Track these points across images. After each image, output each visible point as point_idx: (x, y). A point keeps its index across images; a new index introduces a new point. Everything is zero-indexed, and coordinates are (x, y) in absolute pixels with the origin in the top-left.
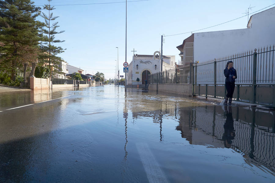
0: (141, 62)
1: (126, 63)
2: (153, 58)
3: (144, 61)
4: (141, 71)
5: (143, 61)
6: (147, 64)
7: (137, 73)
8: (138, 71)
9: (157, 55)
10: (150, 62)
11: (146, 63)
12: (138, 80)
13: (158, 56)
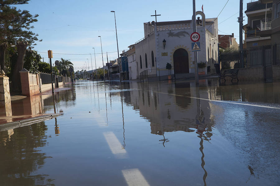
0: (171, 34)
1: (195, 35)
2: (192, 24)
3: (176, 32)
4: (170, 51)
5: (173, 32)
6: (182, 37)
7: (164, 54)
8: (165, 51)
9: (199, 18)
10: (185, 32)
11: (178, 35)
12: (169, 66)
13: (200, 21)
